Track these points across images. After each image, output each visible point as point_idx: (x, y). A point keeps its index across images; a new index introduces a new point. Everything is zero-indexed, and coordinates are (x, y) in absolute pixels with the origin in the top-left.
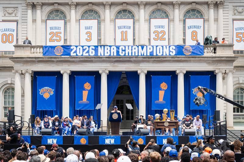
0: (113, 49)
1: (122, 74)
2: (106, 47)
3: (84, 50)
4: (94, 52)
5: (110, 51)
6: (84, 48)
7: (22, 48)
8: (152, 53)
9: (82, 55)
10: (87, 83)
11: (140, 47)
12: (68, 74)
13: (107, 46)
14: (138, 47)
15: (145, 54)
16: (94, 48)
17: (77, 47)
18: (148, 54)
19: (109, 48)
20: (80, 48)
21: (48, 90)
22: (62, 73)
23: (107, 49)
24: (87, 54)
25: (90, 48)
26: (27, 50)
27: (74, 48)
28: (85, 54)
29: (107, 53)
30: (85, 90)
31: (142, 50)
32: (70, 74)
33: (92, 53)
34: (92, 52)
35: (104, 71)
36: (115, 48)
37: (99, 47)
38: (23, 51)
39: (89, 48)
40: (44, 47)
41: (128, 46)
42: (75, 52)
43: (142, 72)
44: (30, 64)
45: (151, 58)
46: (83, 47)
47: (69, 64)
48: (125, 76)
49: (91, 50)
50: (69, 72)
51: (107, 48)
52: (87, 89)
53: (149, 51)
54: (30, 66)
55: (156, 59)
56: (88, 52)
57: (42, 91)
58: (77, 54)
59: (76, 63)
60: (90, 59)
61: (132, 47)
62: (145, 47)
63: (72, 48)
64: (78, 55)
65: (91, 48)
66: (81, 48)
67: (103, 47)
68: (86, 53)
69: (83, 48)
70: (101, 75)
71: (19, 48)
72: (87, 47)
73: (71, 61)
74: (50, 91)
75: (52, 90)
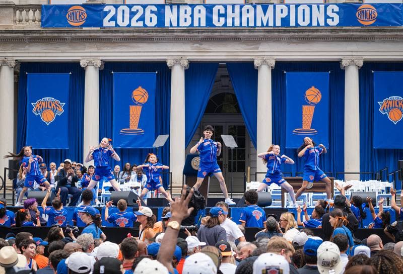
0: (200, 11)
1: (219, 69)
2: (182, 9)
3: (132, 14)
4: (155, 18)
5: (192, 16)
6: (134, 9)
8: (286, 21)
9: (129, 25)
10: (140, 88)
11: (259, 8)
12: (96, 68)
13: (186, 4)
14: (255, 7)
15: (271, 24)
16: (155, 9)
17: (116, 7)
18: (279, 23)
19: (189, 9)
20: (123, 11)
21: (52, 105)
22: (82, 66)
23: (186, 13)
25: (146, 9)
27: (110, 11)
28: (136, 23)
29: (186, 21)
31: (265, 15)
32: (102, 69)
33: (151, 21)
34: (151, 18)
35: (177, 62)
36: (203, 11)
37: (167, 8)
39: (144, 10)
40: (43, 7)
41: (233, 6)
42: (114, 18)
43: (264, 62)
44: (12, 45)
45: (285, 31)
46: (130, 7)
47: (98, 44)
48: (226, 72)
49: (148, 15)
50: (99, 64)
51: (186, 11)
52: (140, 102)
53: (279, 16)
55: (296, 34)
56: (142, 19)
57: (38, 106)
58: (118, 23)
59: (114, 43)
60: (146, 34)
61: (241, 7)
62: (271, 7)
63: (106, 9)
64: (119, 26)
65: (148, 10)
66: (127, 10)
67: (175, 8)
68: (137, 21)
69: (130, 10)
70: (171, 70)
72: (140, 8)
73: (104, 39)
74: (56, 106)
75: (59, 104)
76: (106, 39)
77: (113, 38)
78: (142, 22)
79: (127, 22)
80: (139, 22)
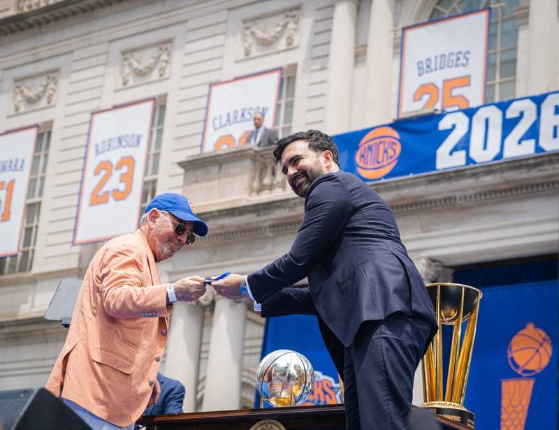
3: (508, 126)
6: (512, 113)
7: (215, 170)
9: (500, 156)
10: (530, 329)
17: (470, 113)
20: (487, 121)
24: (525, 143)
25: (544, 106)
26: (234, 175)
27: (454, 126)
28: (517, 148)
30: (515, 376)
33: (555, 135)
34: (555, 129)
38: (216, 183)
39: (539, 110)
42: (464, 144)
46: (503, 107)
47: (425, 218)
52: (529, 367)
54: (240, 256)
56: (533, 133)
58: (473, 155)
59: (463, 208)
63: (444, 125)
64: (474, 162)
65: (548, 107)
66: (495, 115)
68: (520, 142)
69: (504, 115)
71: (200, 173)
72: (529, 107)
73: (435, 201)
74: (325, 393)
75: (332, 388)
76: (440, 200)
77: (458, 195)
78: (532, 142)
79: (493, 150)
80: (524, 143)
